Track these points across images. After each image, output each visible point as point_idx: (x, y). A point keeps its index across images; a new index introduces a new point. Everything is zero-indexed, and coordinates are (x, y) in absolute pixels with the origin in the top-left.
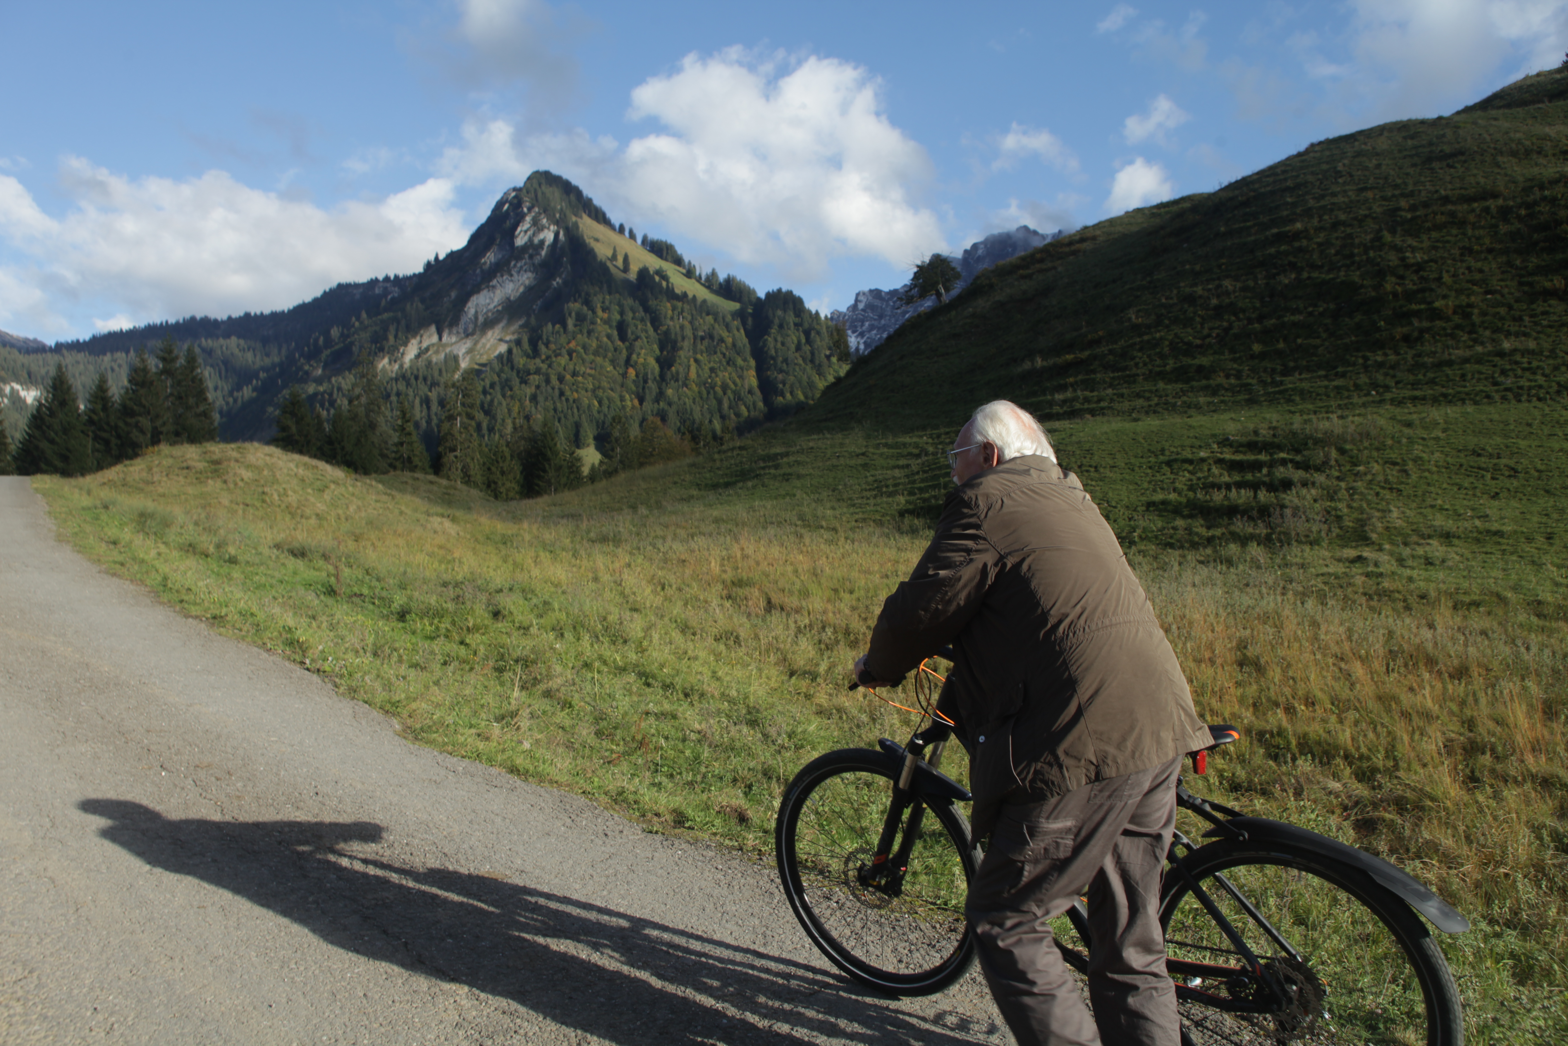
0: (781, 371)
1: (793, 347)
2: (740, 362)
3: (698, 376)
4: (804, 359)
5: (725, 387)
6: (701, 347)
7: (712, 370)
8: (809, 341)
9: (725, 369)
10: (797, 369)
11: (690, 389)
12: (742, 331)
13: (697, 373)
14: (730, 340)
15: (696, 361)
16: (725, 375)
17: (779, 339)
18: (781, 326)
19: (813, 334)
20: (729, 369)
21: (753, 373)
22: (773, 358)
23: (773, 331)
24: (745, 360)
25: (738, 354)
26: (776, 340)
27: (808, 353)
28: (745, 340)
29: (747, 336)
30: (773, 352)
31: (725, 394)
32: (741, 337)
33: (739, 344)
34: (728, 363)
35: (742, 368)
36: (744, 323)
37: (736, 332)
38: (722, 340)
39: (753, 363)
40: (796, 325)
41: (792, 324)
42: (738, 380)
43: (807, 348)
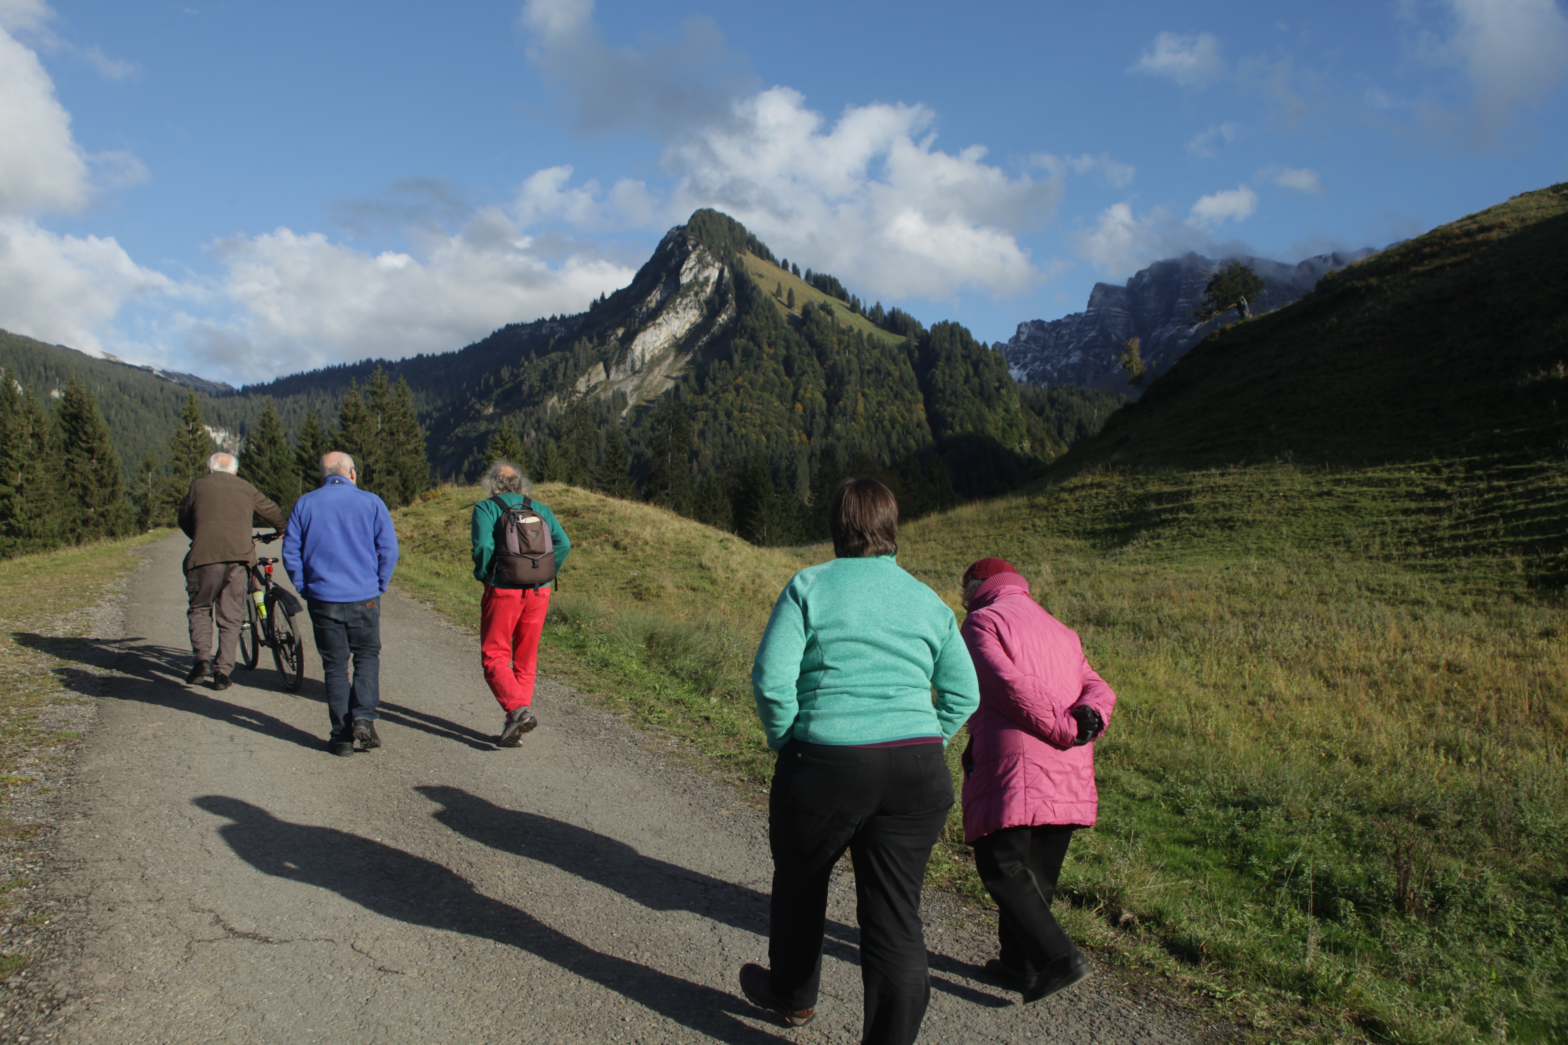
0: (950, 404)
1: (961, 379)
2: (907, 395)
3: (866, 410)
4: (973, 392)
5: (893, 421)
6: (868, 380)
7: (880, 404)
8: (977, 373)
9: (893, 403)
10: (966, 401)
11: (858, 423)
12: (909, 364)
13: (865, 406)
14: (898, 373)
15: (864, 395)
16: (893, 409)
17: (947, 371)
18: (948, 359)
19: (981, 366)
20: (897, 402)
21: (921, 406)
22: (941, 391)
23: (940, 363)
24: (912, 393)
25: (906, 387)
26: (944, 373)
27: (977, 385)
28: (912, 374)
29: (914, 369)
30: (941, 385)
31: (893, 428)
32: (908, 370)
33: (906, 377)
34: (896, 397)
35: (910, 402)
36: (910, 356)
37: (902, 365)
38: (889, 374)
39: (920, 396)
40: (964, 357)
41: (959, 356)
42: (906, 414)
43: (976, 380)
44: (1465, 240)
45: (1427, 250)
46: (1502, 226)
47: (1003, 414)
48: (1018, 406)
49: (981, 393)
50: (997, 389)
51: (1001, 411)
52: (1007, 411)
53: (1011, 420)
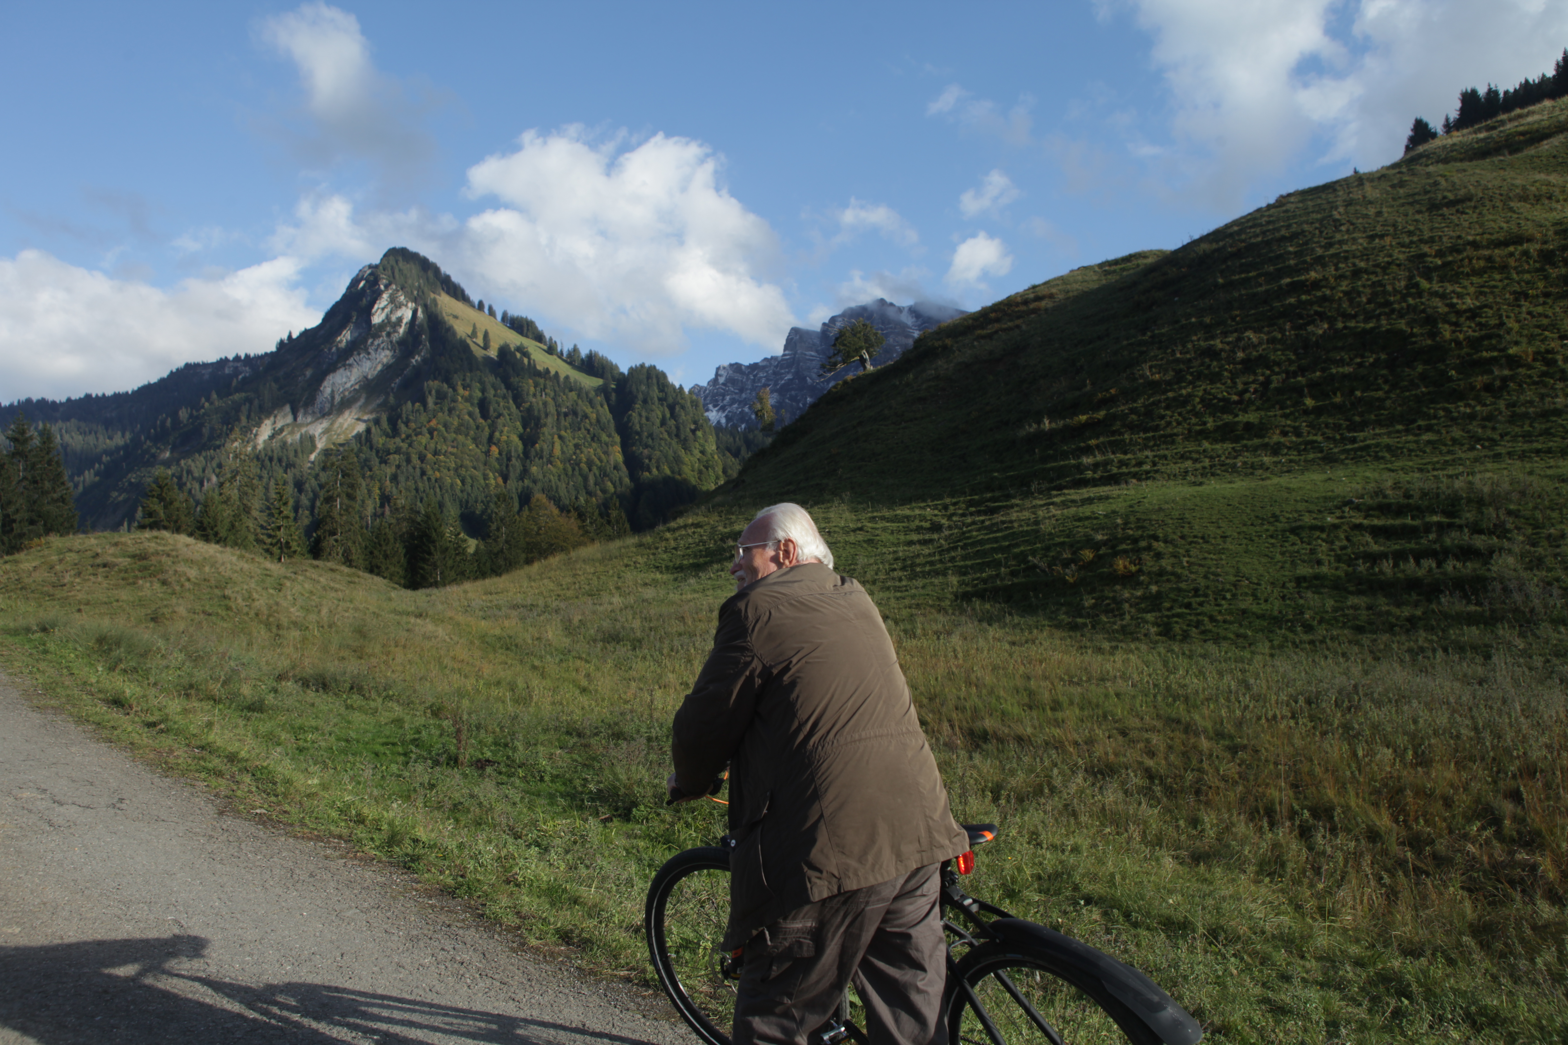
0: (647, 446)
1: (658, 422)
2: (604, 437)
3: (563, 452)
4: (669, 434)
5: (590, 464)
6: (564, 423)
7: (577, 446)
8: (673, 415)
9: (590, 445)
10: (663, 443)
11: (554, 466)
12: (606, 407)
13: (562, 449)
14: (594, 416)
15: (561, 437)
16: (590, 451)
17: (644, 414)
18: (645, 401)
19: (677, 408)
20: (594, 445)
21: (618, 448)
22: (638, 433)
23: (637, 406)
24: (609, 436)
25: (603, 430)
26: (640, 415)
27: (673, 428)
28: (609, 416)
29: (611, 411)
30: (638, 428)
31: (590, 470)
32: (605, 412)
33: (603, 420)
34: (593, 439)
35: (607, 444)
36: (607, 399)
37: (599, 408)
38: (586, 416)
39: (618, 439)
40: (660, 399)
41: (656, 399)
42: (603, 456)
43: (672, 423)
44: (1023, 308)
45: (993, 315)
46: (1051, 296)
47: (699, 455)
48: (714, 447)
49: (677, 436)
50: (693, 432)
51: (696, 452)
52: (703, 452)
53: (707, 461)
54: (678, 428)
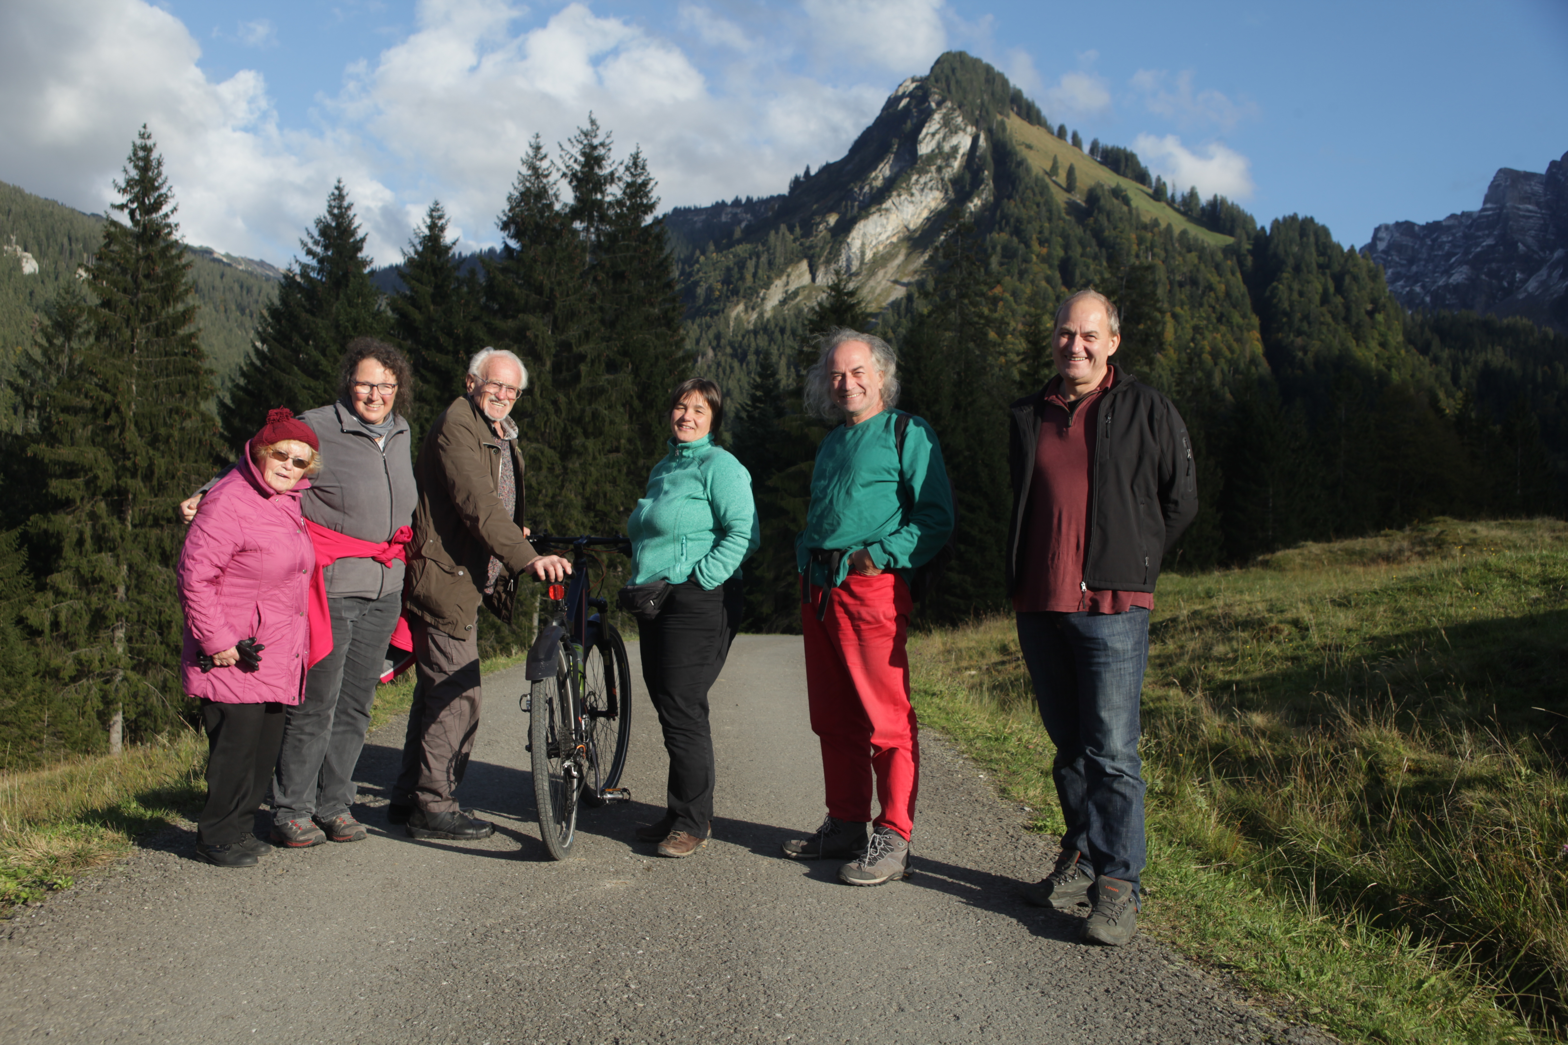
0: (1299, 333)
1: (1317, 299)
2: (1237, 318)
3: (1178, 338)
4: (1334, 317)
5: (1216, 354)
6: (1182, 295)
7: (1196, 329)
8: (1339, 289)
9: (1216, 330)
10: (1324, 329)
11: (1165, 356)
12: (1239, 275)
13: (1176, 332)
14: (1222, 287)
15: (1175, 316)
16: (1217, 337)
17: (1296, 286)
18: (1297, 269)
19: (1347, 279)
20: (1223, 328)
21: (1256, 334)
22: (1285, 314)
23: (1285, 275)
24: (1244, 316)
25: (1235, 307)
26: (1291, 289)
27: (1340, 307)
28: (1243, 288)
29: (1245, 281)
30: (1286, 305)
31: (1216, 364)
32: (1238, 283)
33: (1236, 293)
34: (1219, 320)
35: (1240, 328)
36: (1241, 264)
37: (1229, 276)
38: (1210, 288)
39: (1255, 320)
40: (1320, 266)
41: (1314, 265)
42: (1235, 345)
43: (1339, 300)
47: (1377, 349)
48: (1400, 338)
49: (1346, 319)
50: (1371, 314)
51: (1374, 345)
52: (1383, 345)
53: (1389, 359)
54: (1348, 308)
